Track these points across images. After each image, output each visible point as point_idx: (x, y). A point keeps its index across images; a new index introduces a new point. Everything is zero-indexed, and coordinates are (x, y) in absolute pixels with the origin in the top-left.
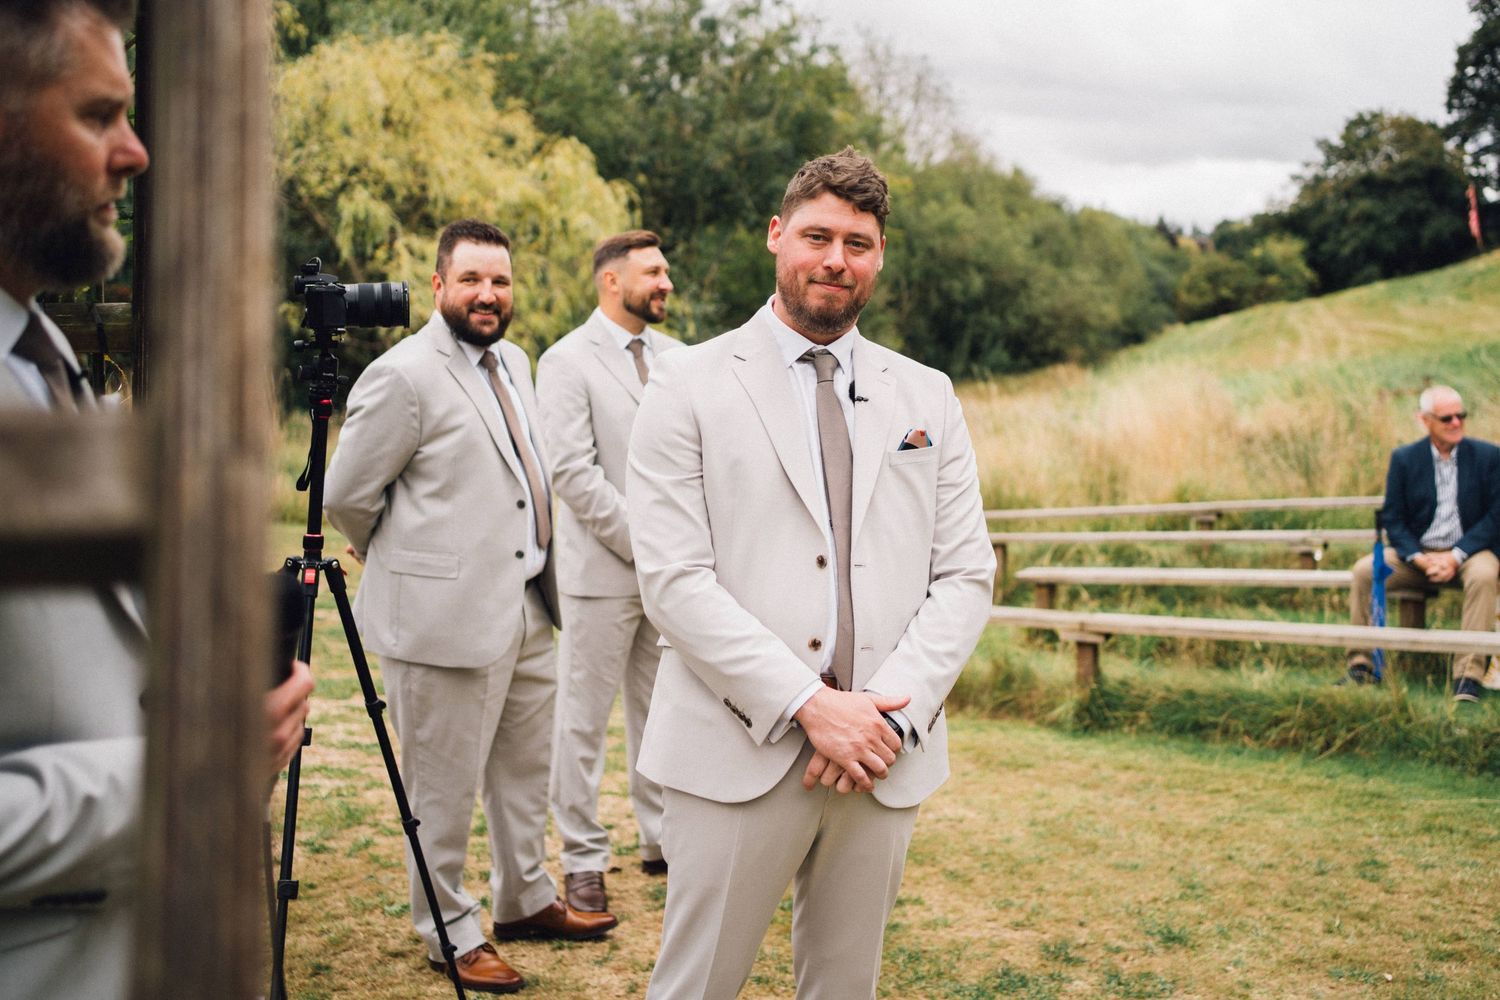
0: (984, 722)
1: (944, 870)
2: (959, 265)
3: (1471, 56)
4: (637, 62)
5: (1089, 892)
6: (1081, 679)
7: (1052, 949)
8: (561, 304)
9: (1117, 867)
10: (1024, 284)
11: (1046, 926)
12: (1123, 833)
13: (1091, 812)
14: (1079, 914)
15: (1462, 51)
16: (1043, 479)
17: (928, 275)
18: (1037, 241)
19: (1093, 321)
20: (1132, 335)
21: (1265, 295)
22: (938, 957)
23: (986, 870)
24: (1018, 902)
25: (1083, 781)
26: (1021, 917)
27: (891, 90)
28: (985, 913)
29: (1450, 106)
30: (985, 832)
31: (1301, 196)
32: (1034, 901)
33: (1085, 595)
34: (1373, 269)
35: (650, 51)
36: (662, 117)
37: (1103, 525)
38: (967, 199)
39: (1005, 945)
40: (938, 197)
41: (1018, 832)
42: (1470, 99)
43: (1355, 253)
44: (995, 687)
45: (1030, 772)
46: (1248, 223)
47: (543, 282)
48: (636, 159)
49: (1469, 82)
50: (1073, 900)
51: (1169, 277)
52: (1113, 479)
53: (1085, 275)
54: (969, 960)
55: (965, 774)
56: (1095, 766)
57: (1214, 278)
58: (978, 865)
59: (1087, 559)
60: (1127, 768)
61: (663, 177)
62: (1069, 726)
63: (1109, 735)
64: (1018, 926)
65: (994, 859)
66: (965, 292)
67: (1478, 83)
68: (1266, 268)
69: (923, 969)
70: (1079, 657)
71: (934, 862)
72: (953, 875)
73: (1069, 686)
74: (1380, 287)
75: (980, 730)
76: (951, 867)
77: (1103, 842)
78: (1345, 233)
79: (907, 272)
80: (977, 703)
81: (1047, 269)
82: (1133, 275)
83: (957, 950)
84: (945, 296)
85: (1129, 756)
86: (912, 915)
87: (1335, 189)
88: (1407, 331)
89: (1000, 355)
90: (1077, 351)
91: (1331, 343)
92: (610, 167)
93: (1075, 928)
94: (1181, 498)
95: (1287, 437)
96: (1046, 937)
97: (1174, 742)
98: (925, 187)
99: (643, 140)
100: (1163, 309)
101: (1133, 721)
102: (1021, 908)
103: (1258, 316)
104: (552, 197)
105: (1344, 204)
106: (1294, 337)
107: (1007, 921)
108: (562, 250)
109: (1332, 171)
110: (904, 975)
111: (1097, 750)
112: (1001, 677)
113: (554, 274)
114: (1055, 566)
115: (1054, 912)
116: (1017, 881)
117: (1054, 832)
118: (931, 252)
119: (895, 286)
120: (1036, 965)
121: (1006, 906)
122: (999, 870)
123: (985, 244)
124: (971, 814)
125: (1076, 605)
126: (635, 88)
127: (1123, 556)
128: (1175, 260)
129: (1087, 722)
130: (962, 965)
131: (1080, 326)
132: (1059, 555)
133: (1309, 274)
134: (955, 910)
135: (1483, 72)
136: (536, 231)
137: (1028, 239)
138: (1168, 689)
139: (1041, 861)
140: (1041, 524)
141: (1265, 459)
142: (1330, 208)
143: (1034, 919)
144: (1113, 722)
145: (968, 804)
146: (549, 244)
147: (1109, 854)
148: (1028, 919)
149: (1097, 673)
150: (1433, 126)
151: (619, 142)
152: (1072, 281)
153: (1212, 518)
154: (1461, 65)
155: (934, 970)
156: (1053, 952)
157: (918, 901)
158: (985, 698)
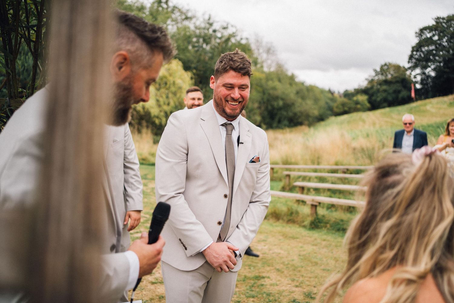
0: (285, 224)
1: (275, 268)
2: (276, 98)
3: (415, 49)
4: (195, 40)
5: (316, 277)
6: (312, 214)
7: (307, 294)
8: (172, 104)
9: (324, 270)
10: (293, 104)
11: (305, 287)
12: (325, 260)
13: (315, 253)
14: (314, 283)
15: (413, 48)
16: (299, 157)
17: (268, 100)
18: (297, 93)
19: (311, 114)
20: (321, 119)
21: (356, 110)
22: (275, 295)
23: (287, 269)
24: (297, 279)
25: (313, 243)
26: (298, 284)
27: (261, 51)
28: (287, 282)
29: (409, 62)
30: (287, 257)
31: (368, 84)
32: (301, 279)
33: (312, 190)
34: (385, 104)
35: (198, 37)
36: (200, 55)
37: (315, 171)
38: (280, 80)
39: (293, 292)
40: (272, 80)
41: (296, 258)
42: (414, 61)
43: (381, 100)
44: (288, 215)
45: (298, 240)
46: (353, 91)
47: (167, 97)
48: (193, 66)
49: (414, 56)
50: (312, 279)
51: (332, 104)
52: (318, 158)
53: (309, 102)
54: (284, 296)
55: (280, 240)
56: (316, 239)
57: (343, 105)
58: (285, 267)
59: (311, 180)
60: (324, 240)
61: (200, 71)
62: (308, 227)
63: (319, 230)
64: (297, 286)
65: (289, 266)
66: (278, 105)
67: (417, 57)
68: (357, 103)
69: (271, 298)
70: (312, 208)
71: (273, 266)
72: (278, 270)
73: (308, 216)
74: (387, 110)
75: (283, 227)
76: (278, 267)
77: (319, 262)
78: (379, 95)
79: (263, 99)
80: (283, 219)
81: (300, 100)
82: (322, 103)
83: (280, 293)
84: (272, 106)
85: (325, 237)
86: (267, 282)
87: (376, 83)
88: (395, 122)
89: (286, 122)
90: (306, 122)
91: (374, 124)
92: (187, 68)
93: (313, 288)
94: (337, 164)
95: (365, 149)
96: (305, 290)
97: (337, 233)
98: (269, 77)
99: (195, 61)
100: (329, 112)
101: (326, 227)
102: (297, 281)
103: (354, 116)
104: (170, 75)
105: (379, 87)
106: (364, 121)
107: (293, 285)
108: (173, 89)
109: (376, 78)
110: (266, 300)
111: (316, 235)
112: (289, 213)
113: (170, 95)
114: (303, 182)
115: (307, 283)
116: (296, 273)
117: (305, 258)
118: (269, 94)
119: (260, 103)
120: (303, 299)
121: (293, 280)
122: (291, 269)
123: (283, 93)
124: (282, 252)
125: (309, 193)
126: (194, 47)
127: (322, 180)
128: (333, 100)
129: (313, 226)
130: (282, 298)
131: (308, 116)
132: (304, 179)
133: (368, 105)
134: (279, 281)
135: (418, 54)
136: (166, 84)
137: (295, 92)
138: (336, 219)
139: (302, 267)
140: (299, 170)
141: (359, 155)
142: (375, 88)
143: (301, 285)
144: (320, 227)
145: (281, 249)
146: (169, 87)
147: (321, 265)
148: (300, 284)
149: (316, 213)
150: (404, 67)
151: (189, 61)
152: (306, 104)
153: (346, 171)
154: (412, 51)
155: (274, 299)
156: (307, 295)
157: (269, 277)
158: (285, 218)
